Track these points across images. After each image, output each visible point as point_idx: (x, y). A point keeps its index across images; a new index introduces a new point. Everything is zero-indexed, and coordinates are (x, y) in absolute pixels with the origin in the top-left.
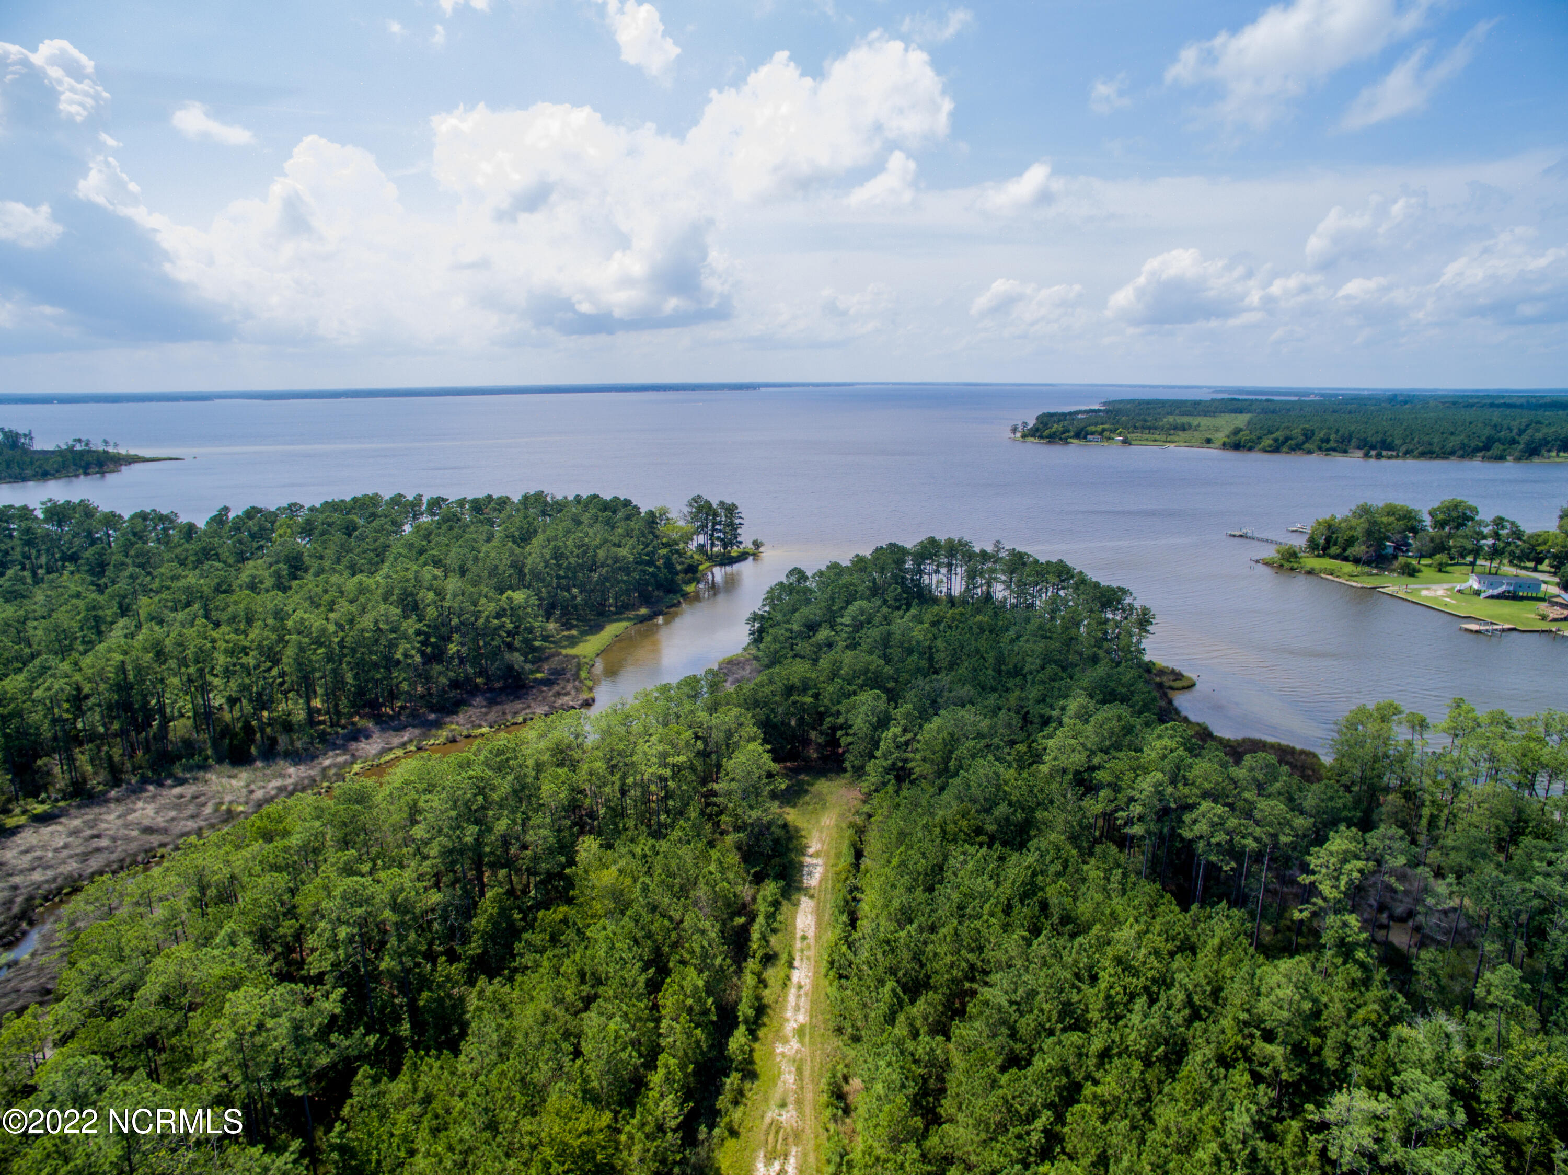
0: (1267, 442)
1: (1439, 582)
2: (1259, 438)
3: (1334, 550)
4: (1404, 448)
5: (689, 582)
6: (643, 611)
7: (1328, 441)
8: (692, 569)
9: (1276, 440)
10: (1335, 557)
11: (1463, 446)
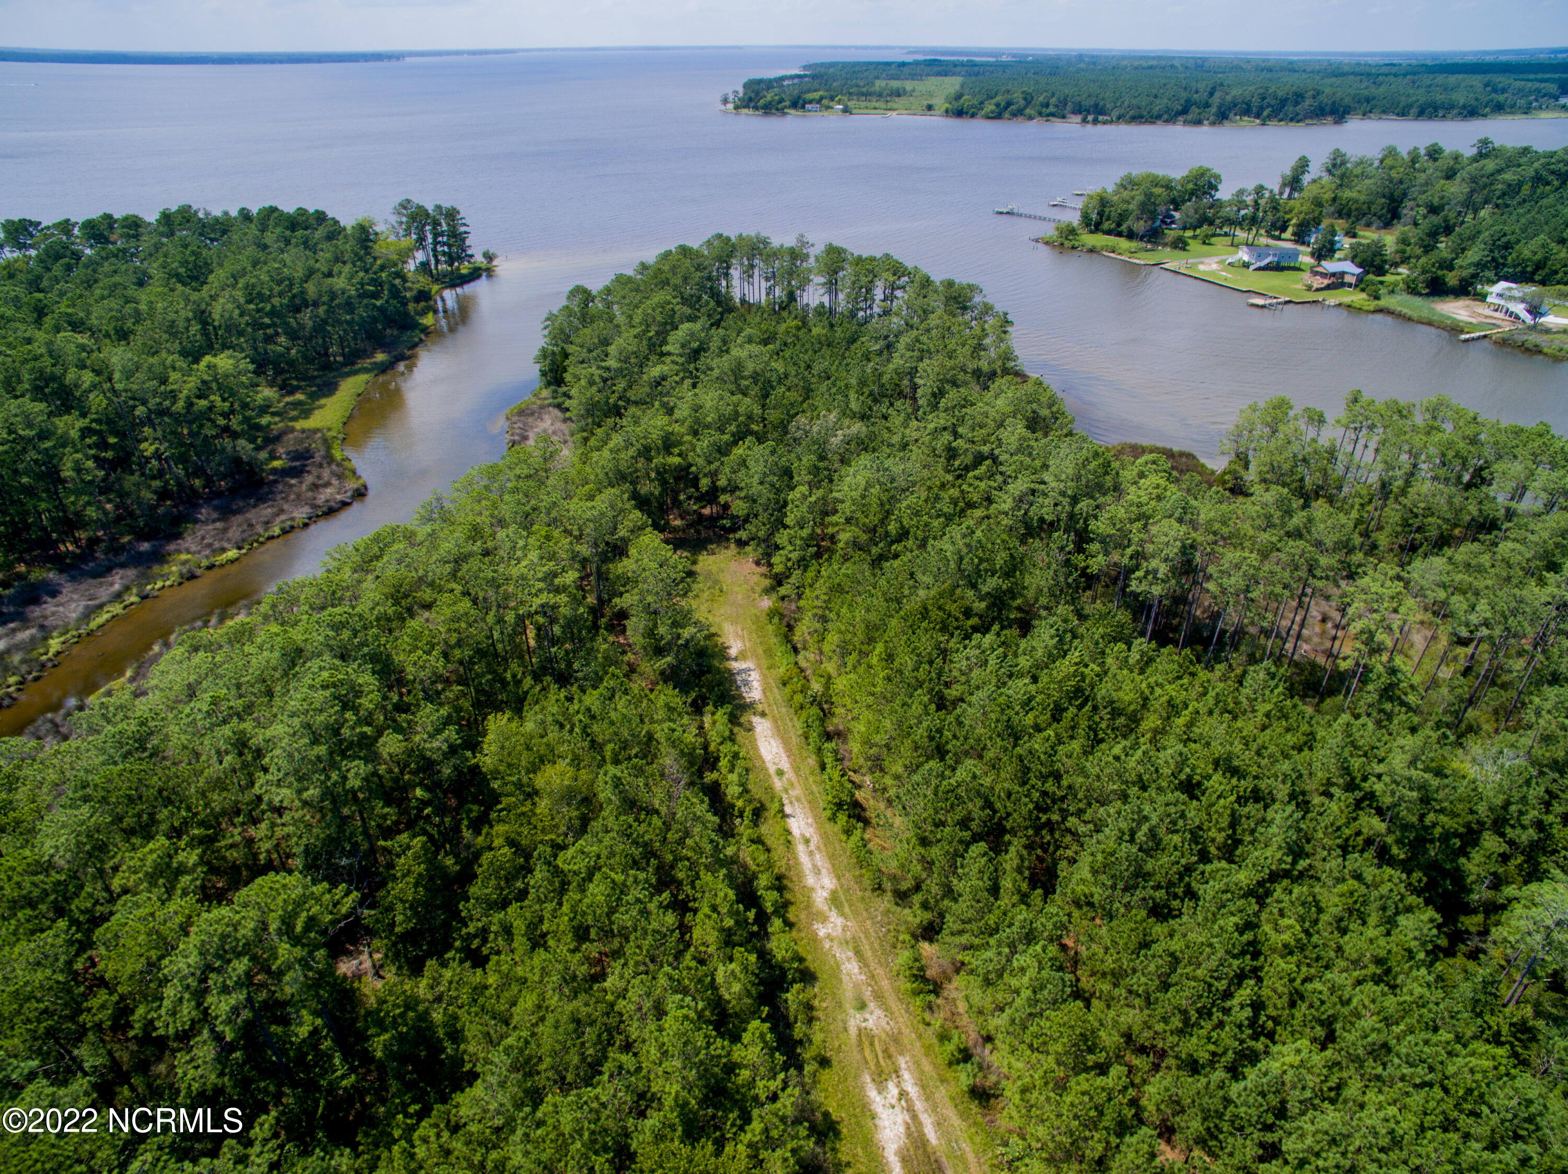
0: (990, 107)
1: (1209, 255)
2: (981, 103)
3: (1106, 225)
4: (1115, 114)
5: (424, 313)
6: (380, 357)
7: (1047, 105)
8: (423, 296)
9: (998, 105)
10: (1109, 232)
11: (1168, 110)
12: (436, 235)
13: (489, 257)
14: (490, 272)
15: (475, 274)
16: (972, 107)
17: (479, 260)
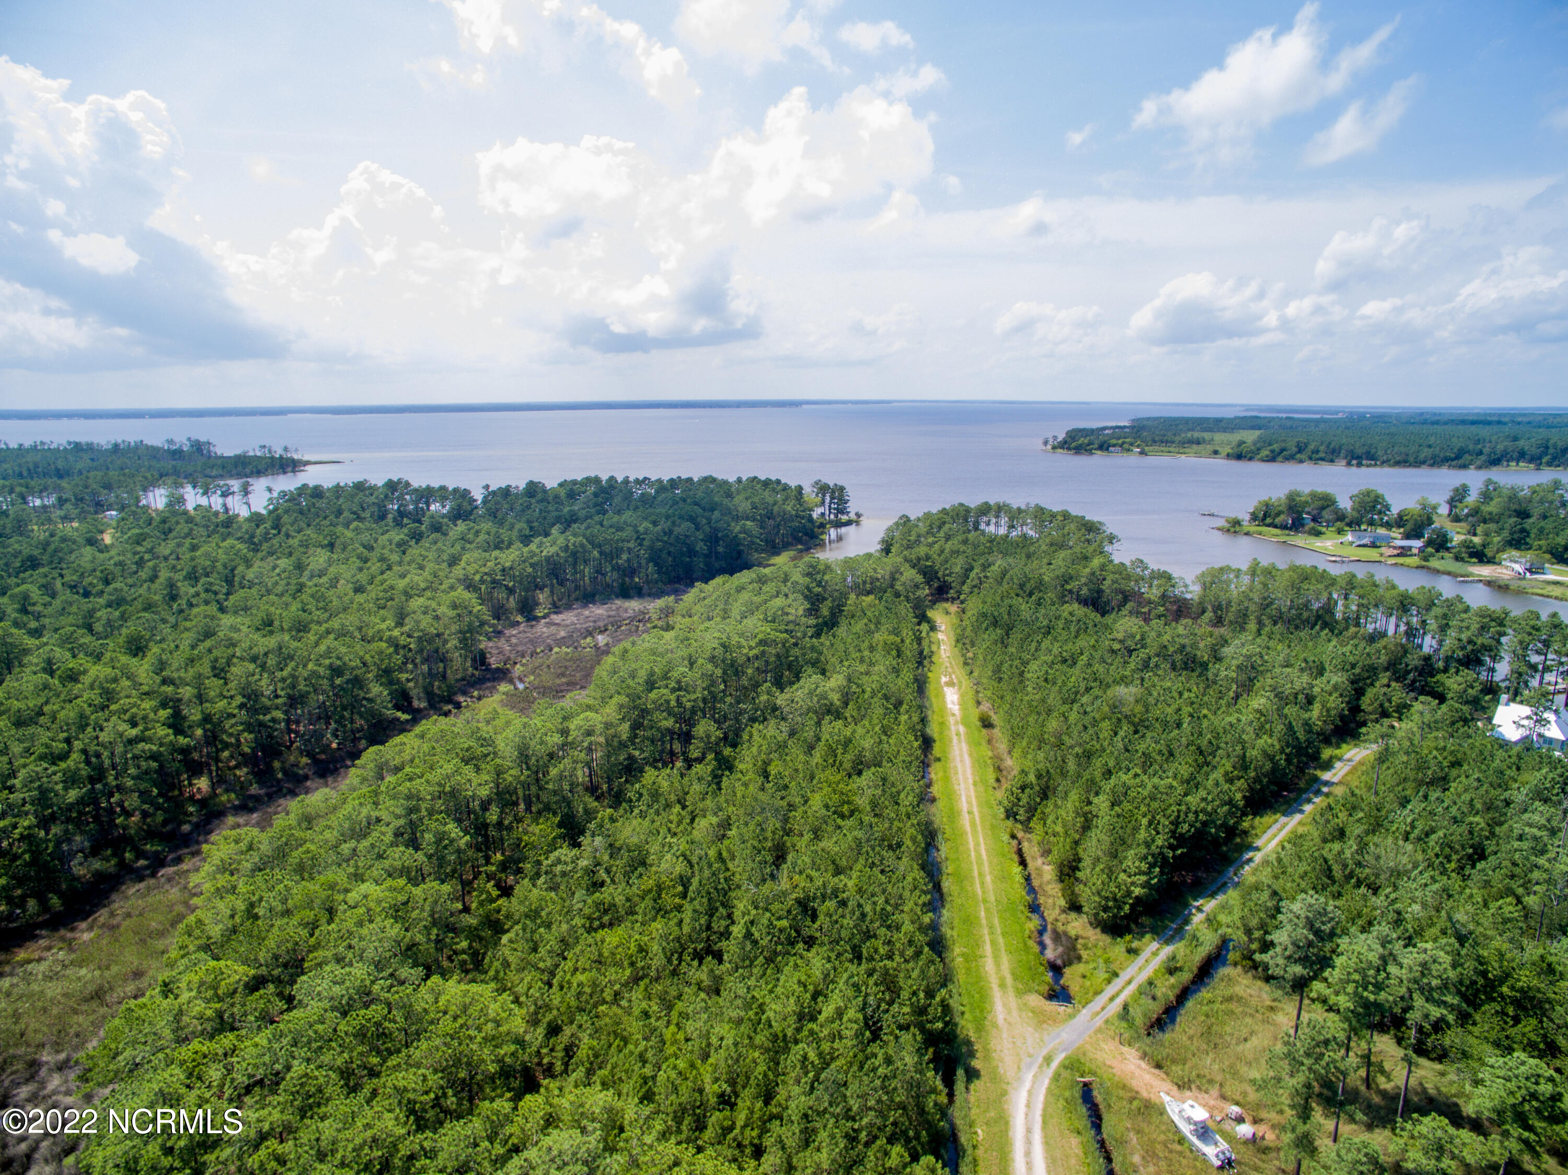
1: (1331, 538)
2: (1259, 449)
3: (1268, 521)
4: (1382, 459)
5: (821, 534)
6: (800, 546)
7: (1317, 452)
8: (822, 527)
10: (1267, 525)
12: (832, 498)
13: (858, 515)
14: (858, 523)
15: (849, 523)
16: (1251, 452)
17: (852, 516)
